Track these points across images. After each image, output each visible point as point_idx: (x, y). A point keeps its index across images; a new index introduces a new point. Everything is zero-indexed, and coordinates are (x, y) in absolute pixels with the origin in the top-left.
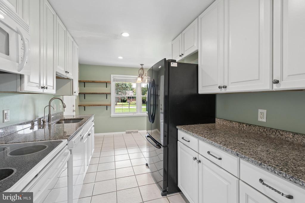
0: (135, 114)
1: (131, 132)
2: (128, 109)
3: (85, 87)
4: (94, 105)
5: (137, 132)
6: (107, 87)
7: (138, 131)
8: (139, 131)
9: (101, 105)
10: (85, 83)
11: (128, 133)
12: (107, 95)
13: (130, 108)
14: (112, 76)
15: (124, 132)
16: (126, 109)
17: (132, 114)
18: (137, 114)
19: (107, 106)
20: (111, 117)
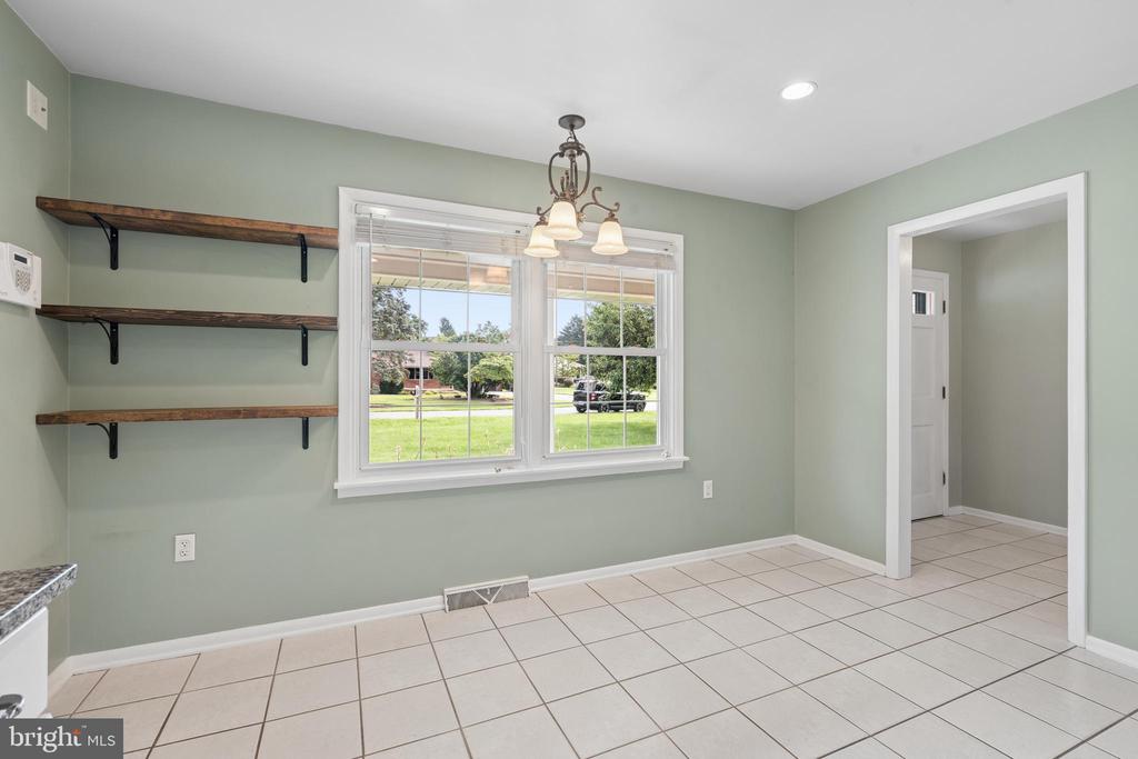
0: (505, 472)
1: (483, 592)
2: (412, 421)
3: (114, 265)
4: (189, 415)
5: (521, 591)
6: (304, 279)
7: (530, 581)
8: (535, 585)
9: (251, 413)
10: (122, 234)
11: (463, 606)
12: (308, 331)
13: (425, 415)
14: (346, 195)
15: (435, 603)
16: (406, 422)
17: (491, 472)
18: (519, 470)
19: (307, 422)
20: (341, 495)
